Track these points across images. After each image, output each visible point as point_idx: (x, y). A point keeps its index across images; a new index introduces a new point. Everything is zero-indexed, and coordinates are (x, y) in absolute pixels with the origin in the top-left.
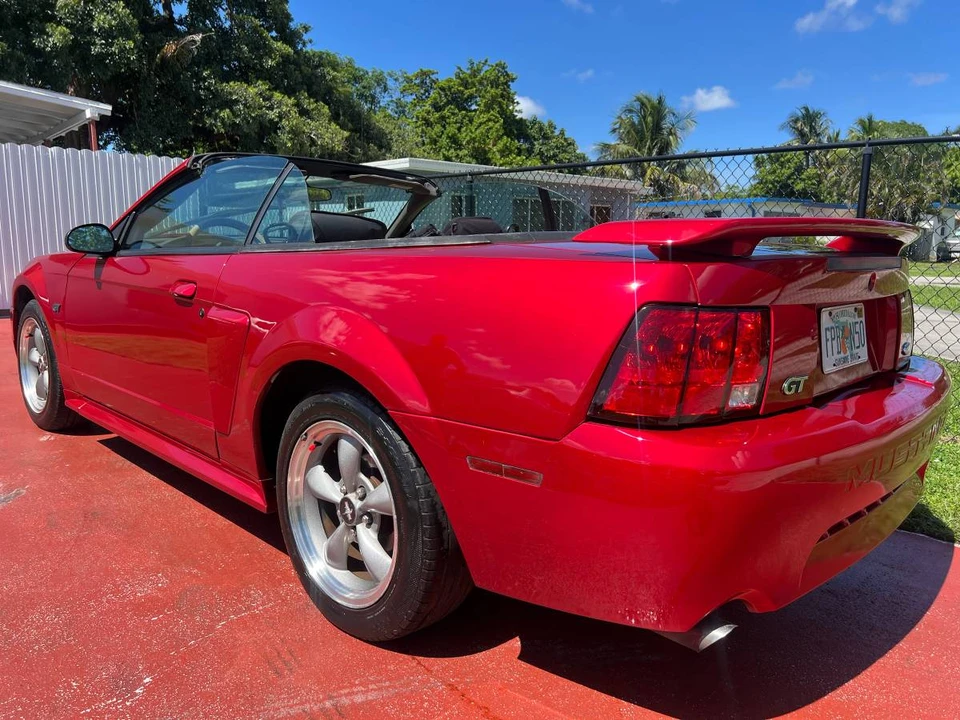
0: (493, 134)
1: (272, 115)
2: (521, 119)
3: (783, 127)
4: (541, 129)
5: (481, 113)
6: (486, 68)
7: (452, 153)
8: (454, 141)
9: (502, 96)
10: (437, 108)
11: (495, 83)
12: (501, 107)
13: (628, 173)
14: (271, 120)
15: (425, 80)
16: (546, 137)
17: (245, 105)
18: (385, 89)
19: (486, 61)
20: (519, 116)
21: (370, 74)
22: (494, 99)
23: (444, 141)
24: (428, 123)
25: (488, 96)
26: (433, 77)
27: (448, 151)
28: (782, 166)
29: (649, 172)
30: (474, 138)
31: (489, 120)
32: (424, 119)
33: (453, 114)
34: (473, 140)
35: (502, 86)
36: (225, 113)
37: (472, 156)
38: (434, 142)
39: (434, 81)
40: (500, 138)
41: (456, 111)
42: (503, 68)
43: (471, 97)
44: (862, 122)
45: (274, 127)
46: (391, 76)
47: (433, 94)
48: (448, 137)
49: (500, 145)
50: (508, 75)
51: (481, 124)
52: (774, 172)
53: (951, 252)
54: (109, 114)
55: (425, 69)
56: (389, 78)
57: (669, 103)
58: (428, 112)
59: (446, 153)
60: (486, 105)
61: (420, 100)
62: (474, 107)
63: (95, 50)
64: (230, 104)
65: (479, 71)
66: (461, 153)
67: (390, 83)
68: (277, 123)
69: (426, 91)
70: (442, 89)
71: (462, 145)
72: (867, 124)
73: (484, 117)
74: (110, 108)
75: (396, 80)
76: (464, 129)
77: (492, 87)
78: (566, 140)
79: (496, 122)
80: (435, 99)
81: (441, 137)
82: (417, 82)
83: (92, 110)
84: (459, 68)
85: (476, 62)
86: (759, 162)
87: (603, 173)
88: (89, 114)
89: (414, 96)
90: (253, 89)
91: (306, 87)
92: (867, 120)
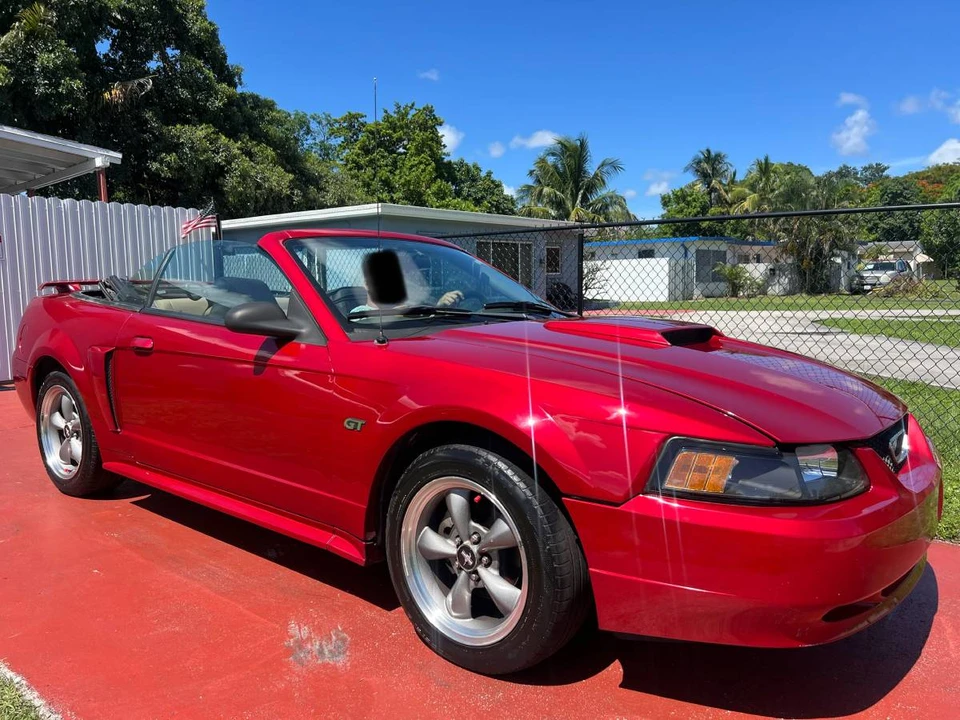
0: (426, 177)
1: (219, 159)
2: (450, 162)
3: (686, 169)
4: (468, 171)
5: (412, 156)
6: (413, 112)
7: (385, 195)
8: (387, 185)
9: (432, 139)
10: (367, 151)
11: (424, 127)
12: (431, 150)
13: (553, 213)
14: (218, 164)
15: (353, 123)
16: (474, 180)
17: (191, 148)
18: (308, 132)
19: (413, 105)
20: (446, 159)
21: (293, 117)
22: (424, 143)
23: (376, 184)
24: (359, 167)
25: (418, 139)
26: (361, 120)
27: (382, 194)
28: (688, 205)
29: (573, 213)
30: (409, 181)
31: (421, 163)
32: (354, 162)
33: (383, 157)
34: (408, 183)
35: (429, 123)
36: (172, 158)
37: (406, 198)
38: (367, 185)
39: (362, 124)
40: (434, 180)
41: (386, 154)
42: (431, 112)
43: (400, 140)
44: (758, 164)
45: (221, 171)
46: (314, 119)
47: (362, 137)
48: (381, 180)
49: (434, 187)
50: (436, 119)
51: (412, 166)
52: (681, 211)
53: (864, 285)
54: (119, 162)
55: (353, 112)
56: (312, 120)
58: (358, 155)
59: (380, 196)
60: (416, 149)
61: (348, 143)
62: (401, 150)
63: (39, 91)
64: (175, 147)
65: (407, 114)
66: (395, 196)
67: (313, 126)
68: (223, 167)
69: (354, 134)
70: (372, 133)
71: (394, 187)
72: (764, 166)
73: (416, 160)
74: (120, 156)
75: (319, 123)
76: (398, 172)
77: (420, 130)
78: (493, 182)
79: (427, 165)
80: (364, 142)
81: (373, 180)
82: (345, 125)
83: (102, 158)
84: (386, 112)
85: (403, 106)
86: (666, 201)
87: (530, 214)
88: (99, 162)
89: (342, 139)
90: (201, 132)
91: (247, 129)
92: (763, 162)
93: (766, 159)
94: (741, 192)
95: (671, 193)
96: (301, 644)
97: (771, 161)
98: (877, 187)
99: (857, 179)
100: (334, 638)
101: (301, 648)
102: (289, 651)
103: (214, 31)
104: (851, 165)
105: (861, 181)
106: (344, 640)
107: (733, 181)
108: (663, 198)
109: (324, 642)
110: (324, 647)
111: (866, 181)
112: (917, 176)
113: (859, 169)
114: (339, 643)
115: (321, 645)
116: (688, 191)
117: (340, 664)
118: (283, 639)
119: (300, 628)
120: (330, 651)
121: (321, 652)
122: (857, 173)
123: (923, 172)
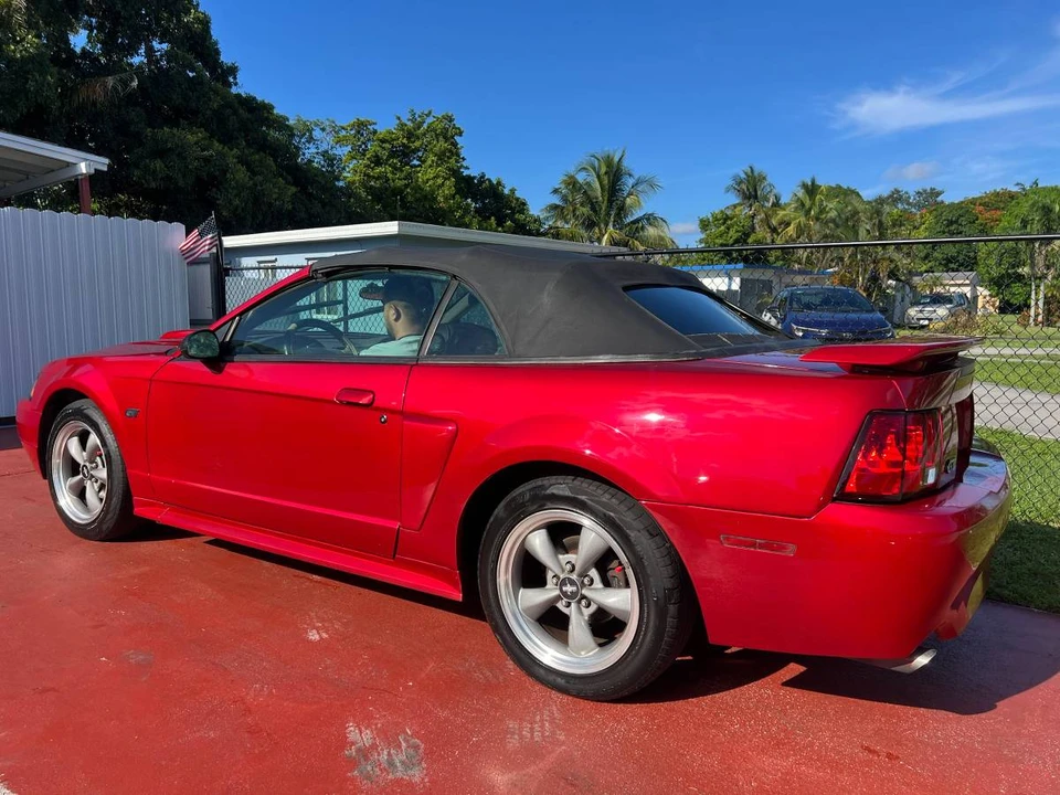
0: (443, 192)
2: (469, 176)
3: (728, 190)
4: (491, 186)
5: (428, 169)
6: (430, 120)
9: (451, 151)
10: (376, 162)
11: (441, 137)
12: (449, 162)
15: (361, 131)
16: (496, 197)
17: (179, 155)
18: (311, 139)
19: (430, 113)
20: (466, 173)
22: (441, 155)
25: (435, 150)
26: (370, 127)
28: (728, 229)
29: (606, 236)
31: (438, 176)
32: (363, 174)
33: (396, 169)
35: (448, 133)
39: (372, 132)
40: (453, 196)
41: (399, 166)
42: (451, 120)
43: (415, 151)
44: (804, 186)
46: (317, 126)
47: (371, 146)
49: (453, 204)
50: (456, 129)
51: (428, 180)
52: (722, 235)
54: (105, 169)
55: (362, 119)
56: (315, 127)
57: (626, 164)
58: (367, 167)
60: (433, 161)
61: (356, 153)
62: (416, 162)
64: (161, 154)
65: (423, 122)
67: (317, 134)
69: (363, 143)
70: (384, 142)
72: (810, 188)
73: (432, 173)
74: (107, 161)
75: (323, 130)
76: (413, 186)
77: (437, 141)
78: (517, 200)
79: (445, 179)
80: (374, 152)
82: (352, 133)
83: (85, 164)
84: (399, 118)
85: (418, 113)
86: (704, 225)
87: (557, 236)
88: (83, 168)
89: (349, 148)
90: (192, 137)
91: (243, 134)
92: (810, 183)
93: (813, 183)
94: (785, 215)
95: (709, 216)
96: (365, 753)
97: (818, 183)
98: (931, 213)
99: (909, 204)
100: (404, 745)
101: (366, 758)
102: (353, 763)
103: (208, 22)
104: (903, 188)
105: (914, 206)
106: (416, 747)
107: (776, 205)
108: (702, 221)
109: (392, 751)
110: (394, 757)
111: (919, 206)
112: (973, 202)
113: (912, 193)
114: (411, 751)
115: (389, 753)
116: (729, 213)
117: (416, 779)
118: (343, 748)
119: (361, 733)
120: (403, 763)
121: (391, 763)
122: (909, 197)
123: (981, 198)
